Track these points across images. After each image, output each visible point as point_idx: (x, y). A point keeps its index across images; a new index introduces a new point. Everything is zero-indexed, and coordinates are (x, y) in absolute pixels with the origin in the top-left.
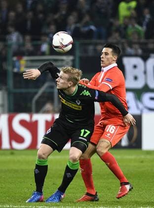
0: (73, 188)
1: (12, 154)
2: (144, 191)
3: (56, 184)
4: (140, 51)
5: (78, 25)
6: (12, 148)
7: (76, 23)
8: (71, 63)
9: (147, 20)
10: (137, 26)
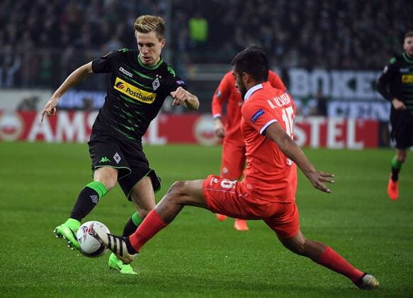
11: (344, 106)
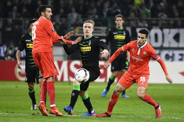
0: (105, 105)
1: (70, 84)
2: (147, 108)
3: (95, 103)
4: (146, 25)
5: (110, 9)
6: (69, 81)
7: (109, 7)
8: (105, 31)
9: (151, 6)
10: (146, 10)
11: (170, 53)
